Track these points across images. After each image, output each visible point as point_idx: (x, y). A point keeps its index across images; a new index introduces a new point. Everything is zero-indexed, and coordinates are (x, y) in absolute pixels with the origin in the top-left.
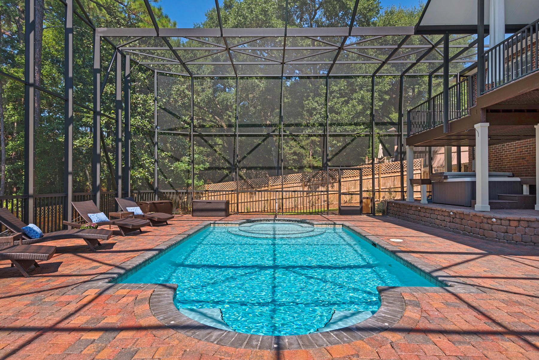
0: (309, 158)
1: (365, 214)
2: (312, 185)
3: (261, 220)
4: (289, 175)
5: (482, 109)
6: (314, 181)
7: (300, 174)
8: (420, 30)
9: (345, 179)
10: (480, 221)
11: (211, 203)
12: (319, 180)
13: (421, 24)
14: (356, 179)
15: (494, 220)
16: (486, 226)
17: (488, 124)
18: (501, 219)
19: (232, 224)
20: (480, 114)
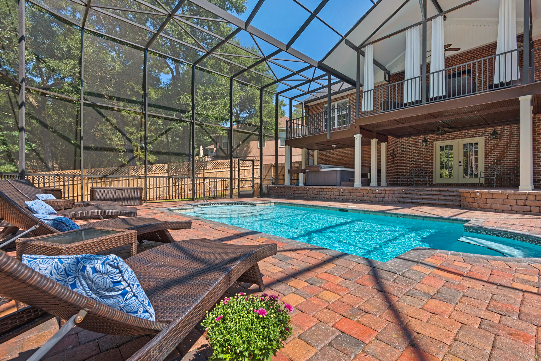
0: (137, 151)
1: (256, 196)
2: (178, 175)
3: (198, 205)
4: (154, 165)
5: (360, 126)
6: (180, 171)
7: (166, 165)
8: (321, 66)
9: (208, 171)
10: (367, 192)
11: (122, 189)
12: (185, 171)
13: (324, 62)
14: (217, 171)
15: (377, 191)
16: (372, 195)
17: (361, 135)
18: (381, 190)
19: (187, 209)
20: (358, 129)
